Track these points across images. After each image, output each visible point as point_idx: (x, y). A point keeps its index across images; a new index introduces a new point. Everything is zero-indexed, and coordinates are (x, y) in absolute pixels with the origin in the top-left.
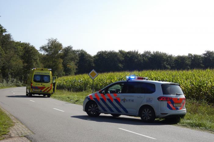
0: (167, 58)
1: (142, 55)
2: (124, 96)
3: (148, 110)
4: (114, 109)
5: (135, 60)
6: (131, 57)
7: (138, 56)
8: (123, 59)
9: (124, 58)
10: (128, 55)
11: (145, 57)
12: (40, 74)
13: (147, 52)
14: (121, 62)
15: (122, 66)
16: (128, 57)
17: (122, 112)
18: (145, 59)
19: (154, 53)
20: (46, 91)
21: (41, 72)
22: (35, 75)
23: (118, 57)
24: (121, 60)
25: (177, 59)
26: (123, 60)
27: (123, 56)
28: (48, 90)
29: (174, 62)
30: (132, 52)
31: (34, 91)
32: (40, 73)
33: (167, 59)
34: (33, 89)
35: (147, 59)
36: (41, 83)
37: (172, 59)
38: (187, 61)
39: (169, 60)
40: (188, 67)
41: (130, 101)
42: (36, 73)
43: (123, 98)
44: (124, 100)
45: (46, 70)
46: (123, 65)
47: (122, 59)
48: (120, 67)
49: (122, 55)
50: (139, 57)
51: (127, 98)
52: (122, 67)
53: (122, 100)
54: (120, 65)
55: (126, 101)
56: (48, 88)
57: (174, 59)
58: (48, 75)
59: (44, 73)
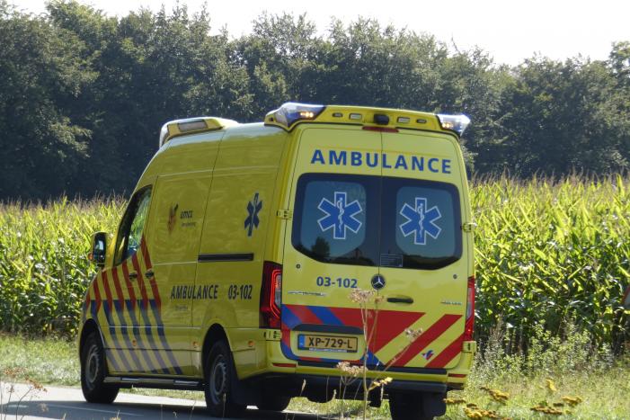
0: (448, 76)
1: (242, 46)
5: (185, 88)
6: (153, 58)
7: (208, 59)
8: (89, 76)
9: (95, 67)
10: (127, 44)
11: (271, 67)
12: (364, 170)
13: (281, 22)
14: (72, 104)
15: (78, 138)
16: (128, 61)
18: (271, 86)
19: (336, 32)
20: (419, 361)
21: (370, 142)
22: (305, 179)
23: (48, 59)
24: (70, 87)
25: (525, 89)
26: (83, 85)
27: (84, 54)
28: (438, 346)
29: (504, 109)
30: (162, 22)
31: (303, 361)
32: (356, 159)
33: (447, 88)
34: (294, 337)
35: (281, 81)
36: (372, 271)
37: (482, 90)
38: (602, 108)
39: (458, 94)
40: (616, 155)
42: (318, 156)
45: (421, 127)
46: (88, 132)
47: (78, 74)
48: (61, 145)
49: (81, 45)
50: (221, 66)
52: (81, 147)
54: (65, 131)
56: (448, 321)
57: (498, 90)
58: (440, 177)
59: (401, 162)
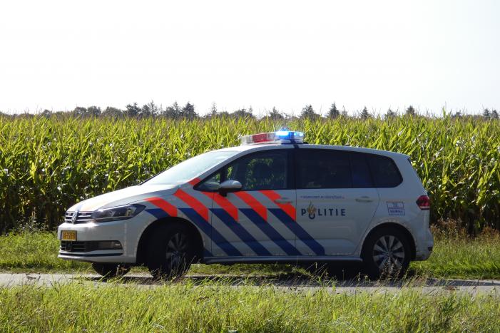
2: (309, 197)
3: (392, 239)
4: (269, 244)
17: (302, 252)
41: (334, 212)
43: (304, 204)
44: (311, 213)
51: (320, 205)
53: (303, 212)
55: (320, 215)
